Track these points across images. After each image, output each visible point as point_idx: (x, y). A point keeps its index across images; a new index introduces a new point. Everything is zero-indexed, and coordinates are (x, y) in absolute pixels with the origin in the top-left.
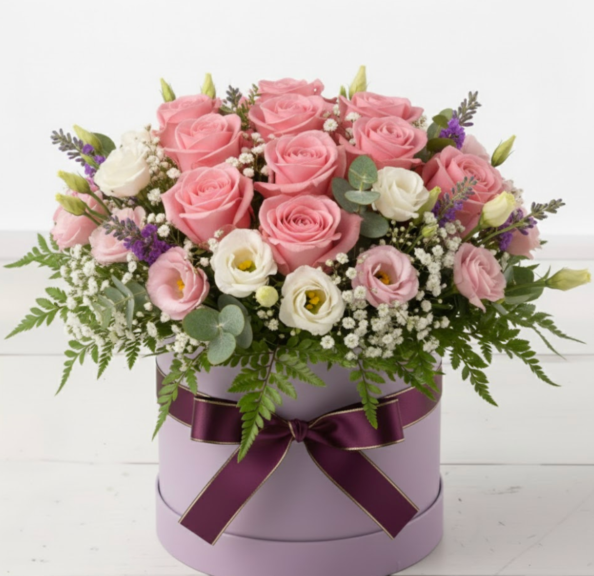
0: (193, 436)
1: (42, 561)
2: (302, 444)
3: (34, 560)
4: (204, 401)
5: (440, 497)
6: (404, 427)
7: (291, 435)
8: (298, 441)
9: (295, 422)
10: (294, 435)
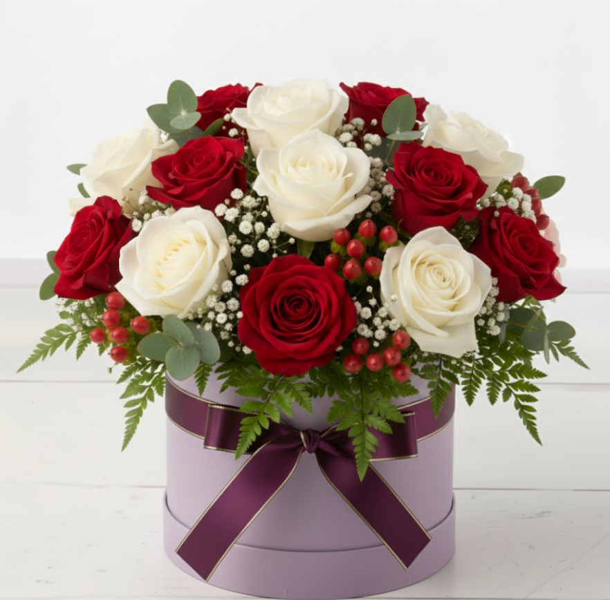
0: (206, 443)
1: (47, 582)
2: (314, 455)
3: (38, 581)
4: (221, 407)
5: (452, 514)
6: (418, 440)
7: (302, 444)
8: (310, 452)
9: (307, 432)
10: (305, 445)
